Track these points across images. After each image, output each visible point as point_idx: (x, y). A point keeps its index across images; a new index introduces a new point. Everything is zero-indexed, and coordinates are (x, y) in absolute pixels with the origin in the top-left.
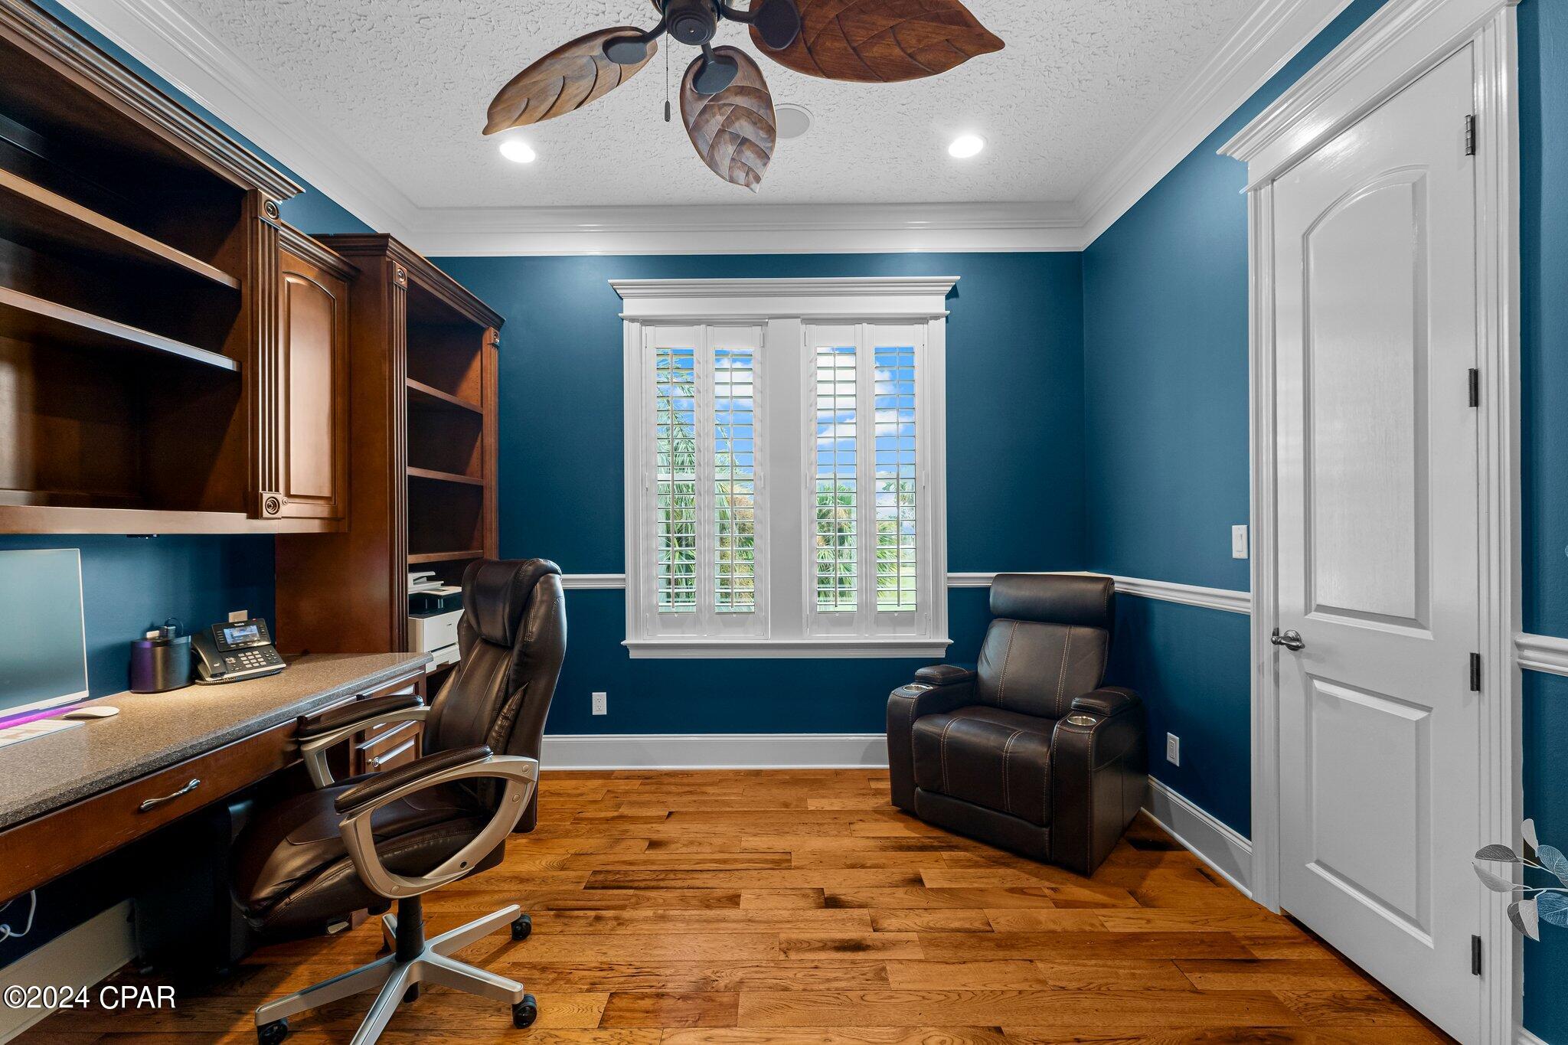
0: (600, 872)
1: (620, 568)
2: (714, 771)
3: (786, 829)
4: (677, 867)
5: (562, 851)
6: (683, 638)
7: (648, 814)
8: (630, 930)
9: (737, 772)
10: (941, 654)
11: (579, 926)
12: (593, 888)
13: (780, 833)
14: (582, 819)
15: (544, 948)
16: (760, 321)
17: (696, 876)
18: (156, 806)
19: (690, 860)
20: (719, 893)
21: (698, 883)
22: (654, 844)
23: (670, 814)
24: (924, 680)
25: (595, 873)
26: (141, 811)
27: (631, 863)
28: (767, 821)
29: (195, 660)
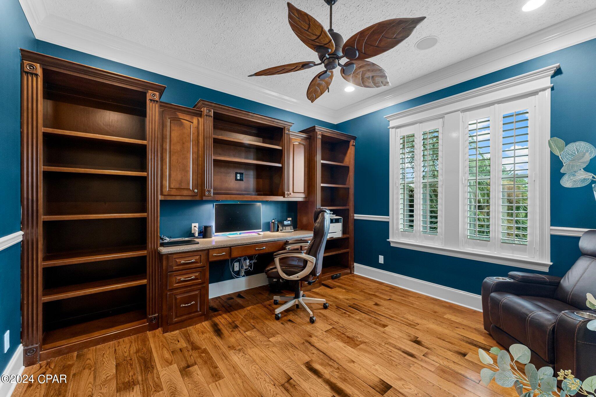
0: (355, 304)
1: (388, 215)
2: (419, 294)
3: (426, 318)
4: (377, 312)
5: (351, 296)
6: (409, 241)
7: (382, 297)
8: (350, 318)
9: (428, 297)
10: (546, 270)
11: (339, 312)
12: (350, 307)
13: (422, 318)
14: (363, 291)
15: (328, 313)
16: (442, 117)
17: (380, 316)
18: (258, 250)
19: (382, 312)
20: (382, 323)
21: (378, 318)
22: (376, 304)
23: (390, 299)
24: (512, 277)
25: (354, 304)
26: (256, 250)
27: (365, 306)
28: (423, 314)
29: (278, 227)
